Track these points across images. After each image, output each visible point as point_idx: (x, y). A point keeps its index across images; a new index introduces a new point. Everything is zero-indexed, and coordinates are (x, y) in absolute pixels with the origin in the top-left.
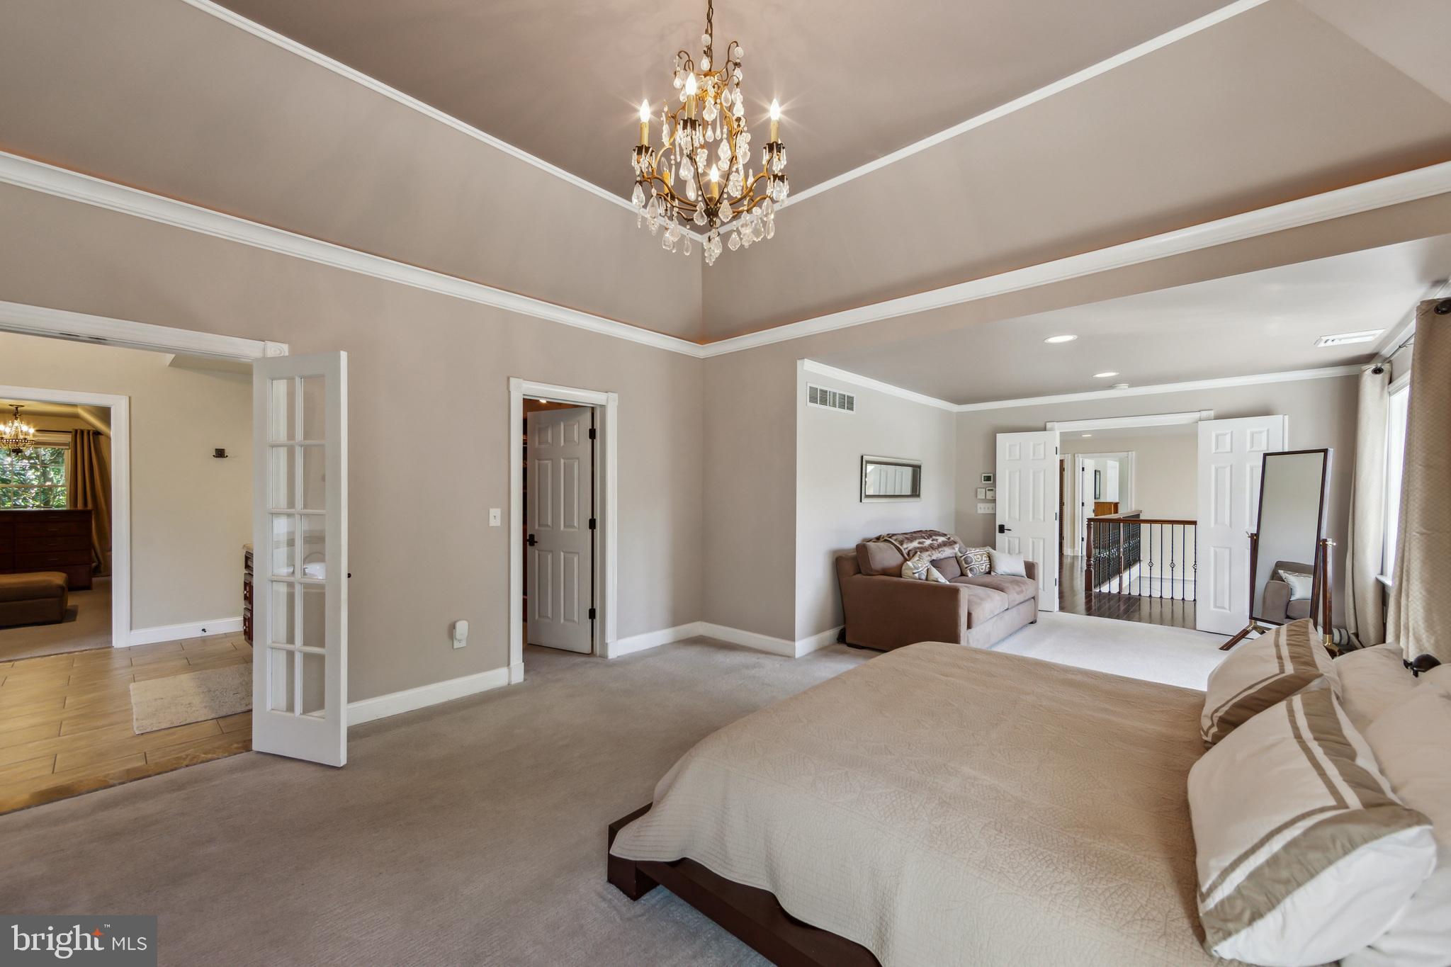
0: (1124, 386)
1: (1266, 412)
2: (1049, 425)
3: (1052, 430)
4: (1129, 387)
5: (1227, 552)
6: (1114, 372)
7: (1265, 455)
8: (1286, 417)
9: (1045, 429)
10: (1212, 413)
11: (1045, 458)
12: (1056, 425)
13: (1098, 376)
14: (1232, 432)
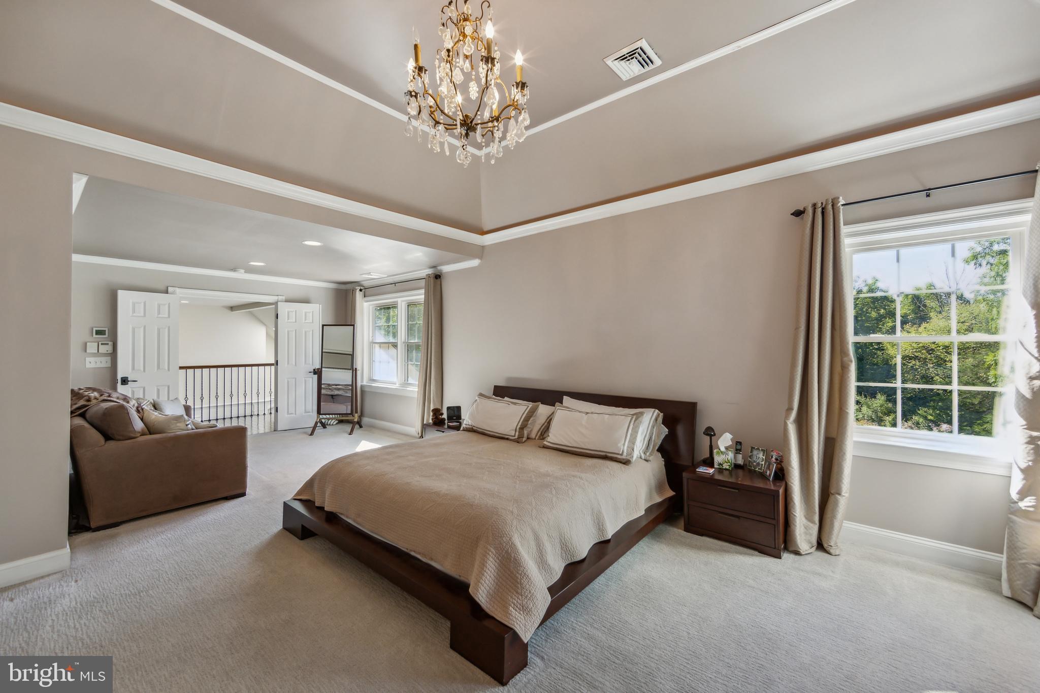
0: (242, 271)
1: (306, 301)
2: (170, 289)
3: (173, 293)
4: (245, 272)
5: (294, 380)
6: (261, 262)
7: (323, 326)
8: (321, 305)
9: (167, 292)
10: (284, 298)
11: (169, 316)
12: (178, 290)
13: (252, 263)
14: (296, 311)
